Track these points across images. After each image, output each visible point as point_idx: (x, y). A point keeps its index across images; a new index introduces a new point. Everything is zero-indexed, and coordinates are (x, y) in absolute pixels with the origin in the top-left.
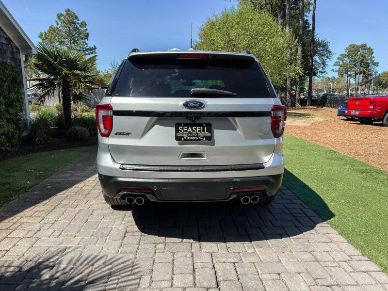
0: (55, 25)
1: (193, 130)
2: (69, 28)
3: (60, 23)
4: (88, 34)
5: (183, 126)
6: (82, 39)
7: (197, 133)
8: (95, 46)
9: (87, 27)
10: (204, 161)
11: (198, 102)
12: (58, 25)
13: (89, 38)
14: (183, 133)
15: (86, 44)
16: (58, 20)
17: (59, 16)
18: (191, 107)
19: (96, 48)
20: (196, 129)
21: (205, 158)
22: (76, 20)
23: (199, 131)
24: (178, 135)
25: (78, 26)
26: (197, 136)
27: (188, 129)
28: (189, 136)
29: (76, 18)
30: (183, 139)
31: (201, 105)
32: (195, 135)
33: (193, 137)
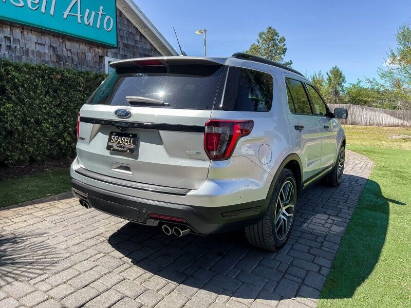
0: (257, 43)
1: (122, 141)
2: (269, 45)
3: (261, 41)
4: (286, 49)
6: (279, 54)
7: (124, 144)
8: (291, 61)
9: (285, 42)
11: (125, 111)
12: (259, 43)
13: (286, 53)
14: (114, 142)
15: (282, 59)
16: (259, 39)
17: (260, 36)
18: (120, 116)
19: (292, 63)
20: (124, 139)
22: (276, 37)
23: (126, 142)
24: (110, 144)
25: (277, 42)
26: (124, 147)
27: (118, 138)
28: (117, 147)
29: (276, 34)
30: (112, 149)
31: (128, 114)
32: (122, 145)
33: (120, 147)
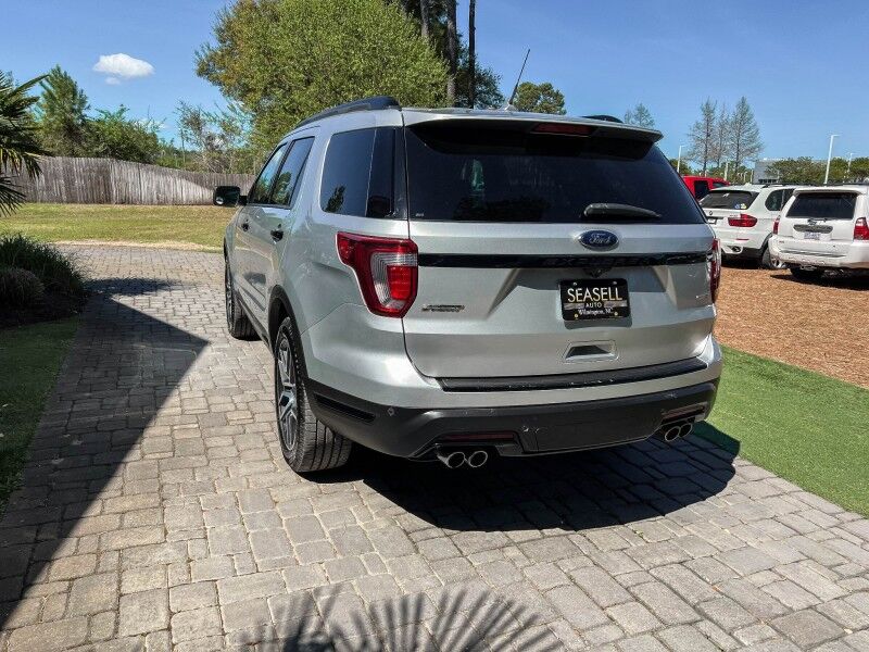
1: (593, 296)
5: (575, 288)
7: (600, 300)
10: (611, 359)
11: (608, 234)
14: (576, 302)
18: (596, 246)
20: (599, 292)
21: (611, 355)
23: (605, 297)
24: (569, 306)
26: (603, 308)
27: (583, 292)
28: (588, 309)
30: (576, 316)
31: (613, 241)
32: (599, 305)
33: (594, 309)
